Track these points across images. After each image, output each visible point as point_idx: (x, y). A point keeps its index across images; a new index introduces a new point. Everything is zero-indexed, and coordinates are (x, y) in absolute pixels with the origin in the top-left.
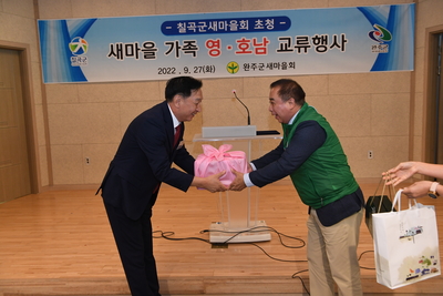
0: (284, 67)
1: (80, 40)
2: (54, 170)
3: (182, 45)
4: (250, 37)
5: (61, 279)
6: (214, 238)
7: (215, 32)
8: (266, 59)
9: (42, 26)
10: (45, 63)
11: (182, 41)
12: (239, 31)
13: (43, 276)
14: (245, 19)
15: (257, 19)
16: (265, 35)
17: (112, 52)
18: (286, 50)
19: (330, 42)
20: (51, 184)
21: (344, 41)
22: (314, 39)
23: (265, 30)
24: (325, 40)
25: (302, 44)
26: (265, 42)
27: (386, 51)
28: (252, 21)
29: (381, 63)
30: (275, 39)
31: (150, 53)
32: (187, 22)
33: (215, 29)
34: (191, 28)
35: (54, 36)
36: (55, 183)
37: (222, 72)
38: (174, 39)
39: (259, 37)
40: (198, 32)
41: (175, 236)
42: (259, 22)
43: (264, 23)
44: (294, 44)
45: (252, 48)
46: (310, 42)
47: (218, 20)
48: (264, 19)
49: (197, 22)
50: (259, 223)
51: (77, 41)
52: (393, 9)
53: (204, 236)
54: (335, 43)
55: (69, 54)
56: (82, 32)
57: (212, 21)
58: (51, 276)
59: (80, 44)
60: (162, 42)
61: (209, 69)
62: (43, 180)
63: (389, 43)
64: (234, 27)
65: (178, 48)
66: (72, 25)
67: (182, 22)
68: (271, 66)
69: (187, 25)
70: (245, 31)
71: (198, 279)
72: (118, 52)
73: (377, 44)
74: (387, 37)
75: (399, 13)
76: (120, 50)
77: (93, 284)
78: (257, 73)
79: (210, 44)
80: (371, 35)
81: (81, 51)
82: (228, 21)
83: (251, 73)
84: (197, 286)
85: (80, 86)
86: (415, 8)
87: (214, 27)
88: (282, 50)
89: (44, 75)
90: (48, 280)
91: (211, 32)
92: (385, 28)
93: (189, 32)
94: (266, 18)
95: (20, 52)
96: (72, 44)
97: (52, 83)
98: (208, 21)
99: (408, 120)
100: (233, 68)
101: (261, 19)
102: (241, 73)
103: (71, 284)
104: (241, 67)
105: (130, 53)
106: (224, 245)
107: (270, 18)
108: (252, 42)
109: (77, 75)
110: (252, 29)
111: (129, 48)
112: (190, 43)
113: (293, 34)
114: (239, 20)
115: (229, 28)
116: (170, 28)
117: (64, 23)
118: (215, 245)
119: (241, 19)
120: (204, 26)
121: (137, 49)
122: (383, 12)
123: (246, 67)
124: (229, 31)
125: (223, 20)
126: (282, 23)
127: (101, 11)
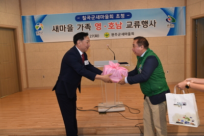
0: (129, 35)
1: (40, 24)
2: (29, 81)
3: (84, 26)
4: (114, 22)
5: (34, 129)
6: (100, 110)
7: (99, 20)
8: (121, 31)
9: (23, 18)
10: (25, 34)
11: (84, 24)
12: (109, 19)
13: (26, 127)
14: (112, 14)
15: (117, 14)
16: (120, 21)
17: (54, 29)
18: (130, 27)
19: (149, 23)
20: (28, 87)
21: (155, 23)
22: (142, 22)
23: (121, 18)
24: (147, 22)
25: (137, 24)
26: (121, 24)
27: (173, 27)
28: (115, 15)
29: (171, 32)
30: (125, 22)
31: (70, 29)
32: (86, 15)
33: (99, 18)
34: (88, 18)
35: (28, 22)
36: (29, 87)
37: (102, 37)
38: (81, 23)
39: (118, 22)
40: (91, 20)
41: (83, 109)
42: (118, 15)
43: (120, 15)
44: (133, 24)
45: (115, 26)
46: (140, 23)
47: (100, 15)
48: (120, 14)
49: (91, 15)
50: (120, 103)
51: (39, 24)
52: (176, 9)
53: (96, 109)
54: (151, 24)
55: (35, 30)
56: (41, 21)
57: (97, 15)
58: (29, 127)
59: (40, 26)
60: (75, 25)
61: (96, 36)
62: (24, 85)
63: (175, 24)
64: (107, 17)
65: (83, 27)
66: (37, 18)
67: (84, 16)
68: (123, 34)
69: (87, 17)
70: (112, 19)
71: (94, 128)
72: (57, 29)
73: (170, 24)
74: (174, 21)
75: (179, 11)
76: (57, 28)
77: (47, 131)
78: (117, 37)
79: (97, 25)
80: (167, 20)
81: (40, 29)
82: (105, 15)
83: (115, 37)
84: (93, 131)
85: (40, 44)
86: (185, 8)
87: (98, 17)
88: (128, 27)
89: (24, 40)
90: (28, 129)
91: (97, 20)
92: (173, 17)
93: (87, 20)
94: (121, 13)
95: (14, 30)
96: (36, 26)
97: (28, 43)
98: (95, 15)
99: (184, 57)
100: (107, 35)
101: (119, 14)
102: (110, 37)
103: (38, 131)
104: (111, 35)
105: (62, 29)
106: (105, 113)
107: (123, 13)
108: (115, 24)
109: (39, 39)
110: (115, 18)
111: (61, 27)
112: (88, 24)
113: (133, 20)
114: (109, 14)
115: (105, 18)
116: (79, 18)
117: (33, 17)
118: (101, 113)
119: (110, 14)
120: (94, 17)
121: (65, 28)
122: (171, 10)
123: (113, 34)
124: (105, 19)
125: (102, 14)
126: (128, 15)
127: (49, 11)
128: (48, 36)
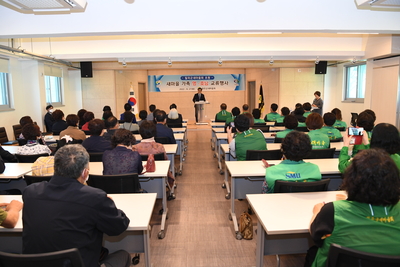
7: (195, 80)
8: (208, 87)
9: (149, 77)
11: (186, 81)
12: (201, 79)
18: (213, 85)
22: (220, 82)
23: (208, 79)
24: (223, 82)
25: (217, 83)
26: (208, 82)
27: (238, 85)
28: (204, 77)
29: (237, 88)
30: (210, 82)
31: (177, 85)
35: (152, 79)
38: (184, 81)
39: (206, 81)
40: (190, 79)
42: (206, 77)
44: (215, 83)
45: (204, 84)
49: (190, 77)
51: (158, 81)
54: (226, 83)
55: (156, 84)
56: (160, 79)
57: (194, 76)
60: (181, 82)
63: (239, 83)
65: (185, 83)
66: (157, 77)
67: (186, 77)
69: (188, 77)
72: (169, 84)
73: (236, 84)
75: (241, 76)
79: (193, 83)
80: (234, 81)
81: (159, 84)
85: (158, 93)
86: (245, 75)
87: (195, 78)
92: (238, 80)
93: (188, 79)
94: (208, 76)
95: (144, 84)
97: (151, 92)
105: (172, 84)
108: (204, 82)
109: (158, 90)
110: (204, 79)
112: (188, 82)
113: (215, 80)
114: (201, 77)
116: (183, 78)
117: (155, 76)
120: (192, 78)
121: (174, 84)
122: (237, 76)
124: (198, 79)
125: (197, 76)
126: (212, 78)
127: (165, 73)
128: (163, 88)
